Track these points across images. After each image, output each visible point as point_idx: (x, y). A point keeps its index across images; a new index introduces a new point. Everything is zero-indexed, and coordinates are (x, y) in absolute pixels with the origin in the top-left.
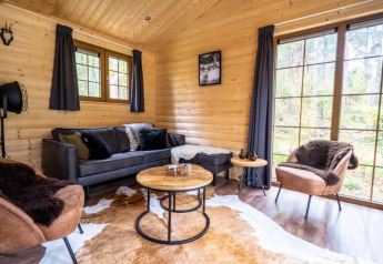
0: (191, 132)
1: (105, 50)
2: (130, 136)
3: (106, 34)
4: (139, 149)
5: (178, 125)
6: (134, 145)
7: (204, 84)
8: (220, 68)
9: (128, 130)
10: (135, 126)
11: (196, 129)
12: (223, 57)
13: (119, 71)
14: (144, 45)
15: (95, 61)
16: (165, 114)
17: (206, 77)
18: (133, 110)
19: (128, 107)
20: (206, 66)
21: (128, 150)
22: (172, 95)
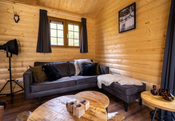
0: (114, 65)
1: (66, 20)
2: (76, 67)
3: (65, 11)
4: (80, 74)
5: (106, 60)
6: (77, 72)
7: (123, 31)
8: (135, 16)
9: (75, 63)
10: (80, 61)
11: (118, 63)
12: (137, 7)
13: (74, 31)
14: (87, 14)
15: (61, 26)
16: (100, 54)
17: (124, 25)
18: (81, 52)
19: (79, 50)
20: (124, 18)
21: (73, 75)
22: (103, 41)
